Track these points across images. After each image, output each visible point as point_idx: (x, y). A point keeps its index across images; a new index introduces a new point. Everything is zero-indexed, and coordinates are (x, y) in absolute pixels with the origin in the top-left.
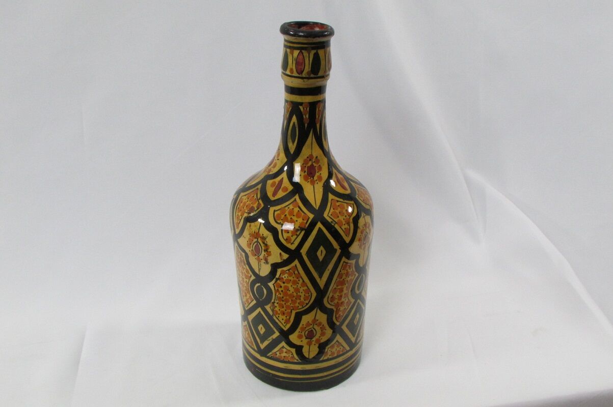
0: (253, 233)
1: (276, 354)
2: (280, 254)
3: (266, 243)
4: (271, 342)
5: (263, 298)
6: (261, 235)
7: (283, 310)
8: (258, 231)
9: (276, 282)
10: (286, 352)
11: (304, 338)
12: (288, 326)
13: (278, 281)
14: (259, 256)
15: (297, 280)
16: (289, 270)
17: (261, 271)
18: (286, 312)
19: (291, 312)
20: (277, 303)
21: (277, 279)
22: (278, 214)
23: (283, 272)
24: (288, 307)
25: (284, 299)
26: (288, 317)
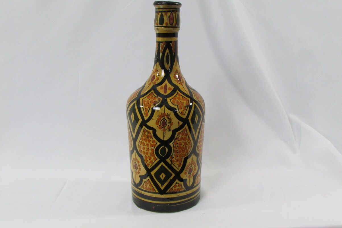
0: (161, 114)
1: (173, 189)
2: (178, 122)
3: (170, 118)
4: (169, 182)
5: (165, 155)
6: (167, 114)
7: (178, 158)
8: (164, 112)
9: (174, 141)
10: (178, 186)
11: (188, 173)
12: (180, 168)
13: (176, 140)
14: (164, 128)
15: (186, 137)
16: (182, 132)
17: (165, 137)
18: (179, 159)
19: (182, 158)
20: (174, 155)
21: (176, 139)
22: (173, 101)
23: (179, 134)
24: (180, 155)
25: (178, 151)
26: (180, 162)
